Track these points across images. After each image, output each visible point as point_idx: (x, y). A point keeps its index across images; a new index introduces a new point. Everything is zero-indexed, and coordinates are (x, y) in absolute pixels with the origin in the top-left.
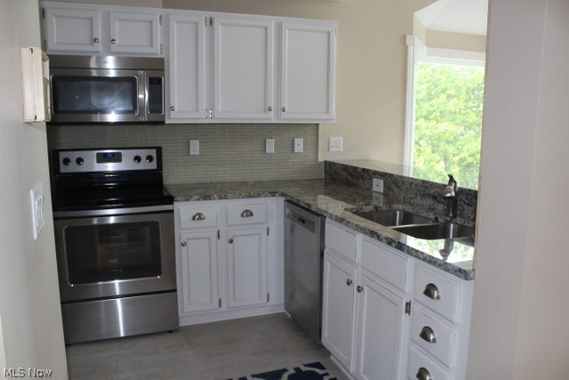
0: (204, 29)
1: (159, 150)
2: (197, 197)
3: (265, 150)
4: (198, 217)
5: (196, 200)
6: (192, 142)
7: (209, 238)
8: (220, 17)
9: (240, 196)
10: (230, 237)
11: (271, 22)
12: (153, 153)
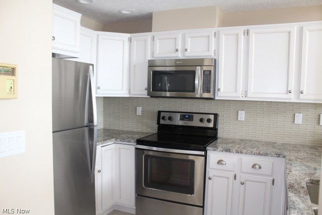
0: (242, 38)
1: (216, 116)
2: (221, 149)
3: (294, 122)
4: (220, 162)
5: (220, 151)
6: (240, 112)
7: (228, 178)
8: (253, 29)
9: (252, 153)
10: (243, 181)
11: (294, 27)
12: (212, 117)
